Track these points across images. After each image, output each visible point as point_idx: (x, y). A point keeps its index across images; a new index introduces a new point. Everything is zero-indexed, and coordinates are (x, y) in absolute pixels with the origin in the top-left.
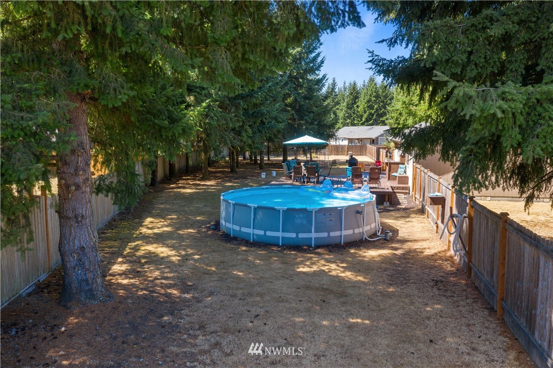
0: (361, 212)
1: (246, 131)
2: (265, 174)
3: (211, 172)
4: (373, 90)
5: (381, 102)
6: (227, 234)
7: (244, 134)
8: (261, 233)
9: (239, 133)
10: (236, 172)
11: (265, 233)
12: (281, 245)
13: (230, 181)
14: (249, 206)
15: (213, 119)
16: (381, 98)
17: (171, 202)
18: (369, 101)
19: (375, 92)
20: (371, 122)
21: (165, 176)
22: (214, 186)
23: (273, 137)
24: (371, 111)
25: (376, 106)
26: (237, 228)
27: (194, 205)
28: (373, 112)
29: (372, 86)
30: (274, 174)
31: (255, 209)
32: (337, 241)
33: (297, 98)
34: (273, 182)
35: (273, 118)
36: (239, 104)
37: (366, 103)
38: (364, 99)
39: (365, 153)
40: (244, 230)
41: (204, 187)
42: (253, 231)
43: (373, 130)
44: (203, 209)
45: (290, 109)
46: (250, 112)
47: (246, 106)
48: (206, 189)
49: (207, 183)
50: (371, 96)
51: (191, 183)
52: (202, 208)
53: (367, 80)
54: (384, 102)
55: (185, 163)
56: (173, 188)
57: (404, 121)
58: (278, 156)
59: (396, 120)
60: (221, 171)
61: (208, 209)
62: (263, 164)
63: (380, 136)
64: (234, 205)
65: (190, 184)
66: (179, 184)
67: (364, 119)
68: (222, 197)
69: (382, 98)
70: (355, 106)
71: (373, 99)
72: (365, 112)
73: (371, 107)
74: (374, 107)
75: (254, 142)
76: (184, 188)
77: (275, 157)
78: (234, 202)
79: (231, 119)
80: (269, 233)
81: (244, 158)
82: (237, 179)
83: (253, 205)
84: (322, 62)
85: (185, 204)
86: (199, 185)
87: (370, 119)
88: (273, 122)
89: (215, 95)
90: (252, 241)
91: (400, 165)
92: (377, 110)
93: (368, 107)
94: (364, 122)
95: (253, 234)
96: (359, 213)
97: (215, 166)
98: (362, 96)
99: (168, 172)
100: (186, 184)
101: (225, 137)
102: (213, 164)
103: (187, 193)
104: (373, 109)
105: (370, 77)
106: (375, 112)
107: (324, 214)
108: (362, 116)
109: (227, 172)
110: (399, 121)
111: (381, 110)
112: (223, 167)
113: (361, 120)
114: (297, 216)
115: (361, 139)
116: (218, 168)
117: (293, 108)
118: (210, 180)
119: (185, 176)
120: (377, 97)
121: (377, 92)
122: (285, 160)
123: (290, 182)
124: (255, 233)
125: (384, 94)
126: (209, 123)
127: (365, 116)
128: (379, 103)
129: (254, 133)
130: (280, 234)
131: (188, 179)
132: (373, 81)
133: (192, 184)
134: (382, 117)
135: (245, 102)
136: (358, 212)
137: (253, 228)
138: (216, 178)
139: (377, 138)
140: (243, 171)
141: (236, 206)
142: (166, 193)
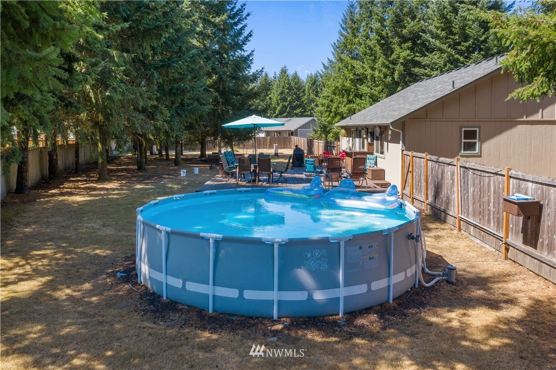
0: (418, 236)
1: (162, 113)
2: (185, 171)
3: (111, 171)
4: (286, 82)
5: (295, 94)
6: (154, 293)
7: (158, 116)
8: (233, 293)
9: (151, 116)
10: (145, 170)
11: (241, 294)
12: (275, 317)
13: (140, 182)
14: (203, 238)
15: (116, 91)
16: (293, 90)
17: (46, 220)
18: (282, 93)
19: (288, 84)
20: (285, 114)
21: (43, 177)
22: (117, 189)
23: (194, 123)
24: (285, 103)
25: (289, 99)
26: (177, 283)
27: (86, 225)
28: (286, 104)
29: (284, 78)
30: (197, 171)
31: (217, 242)
32: (382, 298)
33: (223, 76)
34: (208, 183)
35: (195, 99)
36: (152, 75)
37: (278, 95)
38: (277, 91)
39: (290, 145)
40: (192, 287)
41: (102, 192)
42: (214, 290)
43: (291, 122)
44: (100, 233)
45: (212, 90)
46: (167, 88)
47: (161, 80)
48: (104, 194)
49: (105, 186)
50: (283, 87)
51: (83, 186)
52: (99, 229)
53: (278, 73)
54: (296, 94)
55: (74, 159)
56: (54, 195)
57: (336, 108)
58: (194, 150)
59: (328, 108)
60: (124, 169)
61: (109, 231)
62: (180, 159)
63: (299, 128)
64: (168, 234)
65: (80, 188)
66: (63, 188)
67: (277, 112)
68: (139, 217)
69: (295, 90)
70: (268, 98)
71: (286, 91)
72: (278, 104)
73: (284, 99)
74: (287, 99)
75: (172, 129)
76: (71, 194)
77: (189, 151)
78: (169, 229)
79: (141, 95)
80: (249, 295)
81: (152, 154)
82: (148, 179)
83: (214, 235)
84: (250, 35)
85: (69, 223)
86: (95, 189)
87: (283, 111)
88: (196, 103)
89: (119, 58)
90: (211, 311)
91: (368, 156)
92: (290, 102)
93: (281, 99)
94: (278, 115)
95: (214, 296)
96: (413, 238)
97: (115, 163)
98: (275, 87)
99: (47, 172)
100: (75, 188)
101: (132, 120)
102: (113, 160)
103: (75, 203)
104: (286, 102)
105: (282, 68)
106: (288, 105)
107: (361, 248)
108: (275, 109)
109: (133, 170)
110: (331, 109)
111: (294, 102)
112: (128, 164)
113: (275, 113)
114: (309, 255)
115: (280, 131)
116: (120, 165)
117: (217, 90)
118: (110, 181)
119: (73, 177)
120: (290, 89)
121: (289, 84)
122: (203, 154)
123: (233, 181)
124: (217, 294)
125: (297, 86)
126: (109, 98)
127: (279, 108)
128: (292, 96)
129: (172, 116)
130: (274, 295)
131: (78, 181)
132: (285, 72)
133: (83, 189)
134: (295, 110)
135: (160, 74)
136: (410, 237)
137: (214, 285)
138: (119, 178)
139: (296, 130)
140: (153, 168)
141: (172, 237)
142: (40, 203)
